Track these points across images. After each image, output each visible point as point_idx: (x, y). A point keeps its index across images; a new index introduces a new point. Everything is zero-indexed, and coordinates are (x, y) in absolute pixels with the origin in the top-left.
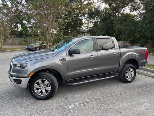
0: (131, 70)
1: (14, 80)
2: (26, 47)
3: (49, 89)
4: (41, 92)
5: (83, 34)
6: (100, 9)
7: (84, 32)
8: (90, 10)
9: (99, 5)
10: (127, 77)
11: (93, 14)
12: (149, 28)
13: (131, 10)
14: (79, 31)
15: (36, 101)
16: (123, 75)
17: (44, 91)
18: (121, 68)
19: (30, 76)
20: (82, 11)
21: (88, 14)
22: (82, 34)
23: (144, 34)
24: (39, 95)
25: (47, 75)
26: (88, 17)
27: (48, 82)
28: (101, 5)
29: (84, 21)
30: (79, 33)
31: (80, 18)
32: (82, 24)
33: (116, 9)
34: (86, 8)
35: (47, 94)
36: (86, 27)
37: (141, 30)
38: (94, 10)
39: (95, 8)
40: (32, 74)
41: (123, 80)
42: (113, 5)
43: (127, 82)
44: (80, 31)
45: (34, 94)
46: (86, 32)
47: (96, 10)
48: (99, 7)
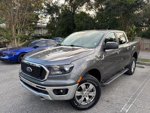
0: (134, 62)
1: (54, 90)
4: (85, 100)
5: (40, 29)
6: (58, 5)
7: (41, 28)
8: (48, 5)
11: (52, 9)
14: (35, 26)
17: (87, 98)
19: (79, 81)
27: (93, 86)
30: (35, 29)
33: (74, 7)
34: (42, 2)
35: (91, 101)
36: (40, 22)
37: (99, 27)
38: (52, 6)
39: (53, 4)
40: (81, 78)
45: (76, 105)
46: (42, 28)
47: (54, 6)
48: (57, 2)
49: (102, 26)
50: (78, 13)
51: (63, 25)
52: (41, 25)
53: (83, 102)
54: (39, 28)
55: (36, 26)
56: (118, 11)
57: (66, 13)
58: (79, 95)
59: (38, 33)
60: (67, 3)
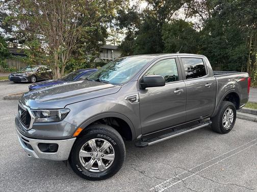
0: (230, 111)
1: (40, 145)
2: (9, 75)
3: (111, 157)
4: (96, 165)
5: (109, 52)
6: (138, 12)
7: (111, 50)
8: (121, 12)
9: (135, 4)
10: (224, 124)
11: (126, 19)
12: (220, 43)
13: (187, 15)
14: (101, 47)
15: (86, 183)
16: (219, 121)
17: (100, 163)
18: (217, 109)
19: (77, 134)
20: (107, 13)
21: (118, 19)
22: (107, 53)
23: (211, 53)
24: (91, 170)
25: (107, 131)
26: (116, 25)
27: (109, 144)
28: (140, 5)
29: (109, 30)
30: (101, 52)
31: (104, 25)
32: (106, 35)
33: (164, 12)
34: (113, 9)
35: (106, 168)
36: (112, 40)
37: (205, 46)
38: (127, 13)
39: (129, 9)
40: (80, 130)
41: (219, 129)
42: (160, 4)
43: (224, 131)
44: (104, 47)
45: (80, 170)
46: (113, 50)
47: (131, 13)
48: (136, 7)
49: (212, 44)
50: (170, 22)
51: (144, 44)
52: (113, 45)
53: (92, 168)
54: (108, 50)
55: (103, 47)
56: (240, 15)
57: (149, 23)
58: (85, 156)
59: (106, 58)
60: (151, 8)
